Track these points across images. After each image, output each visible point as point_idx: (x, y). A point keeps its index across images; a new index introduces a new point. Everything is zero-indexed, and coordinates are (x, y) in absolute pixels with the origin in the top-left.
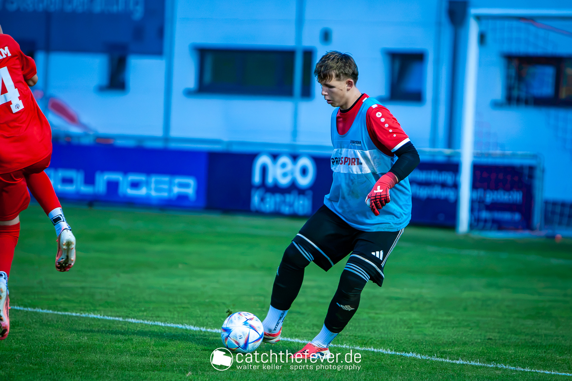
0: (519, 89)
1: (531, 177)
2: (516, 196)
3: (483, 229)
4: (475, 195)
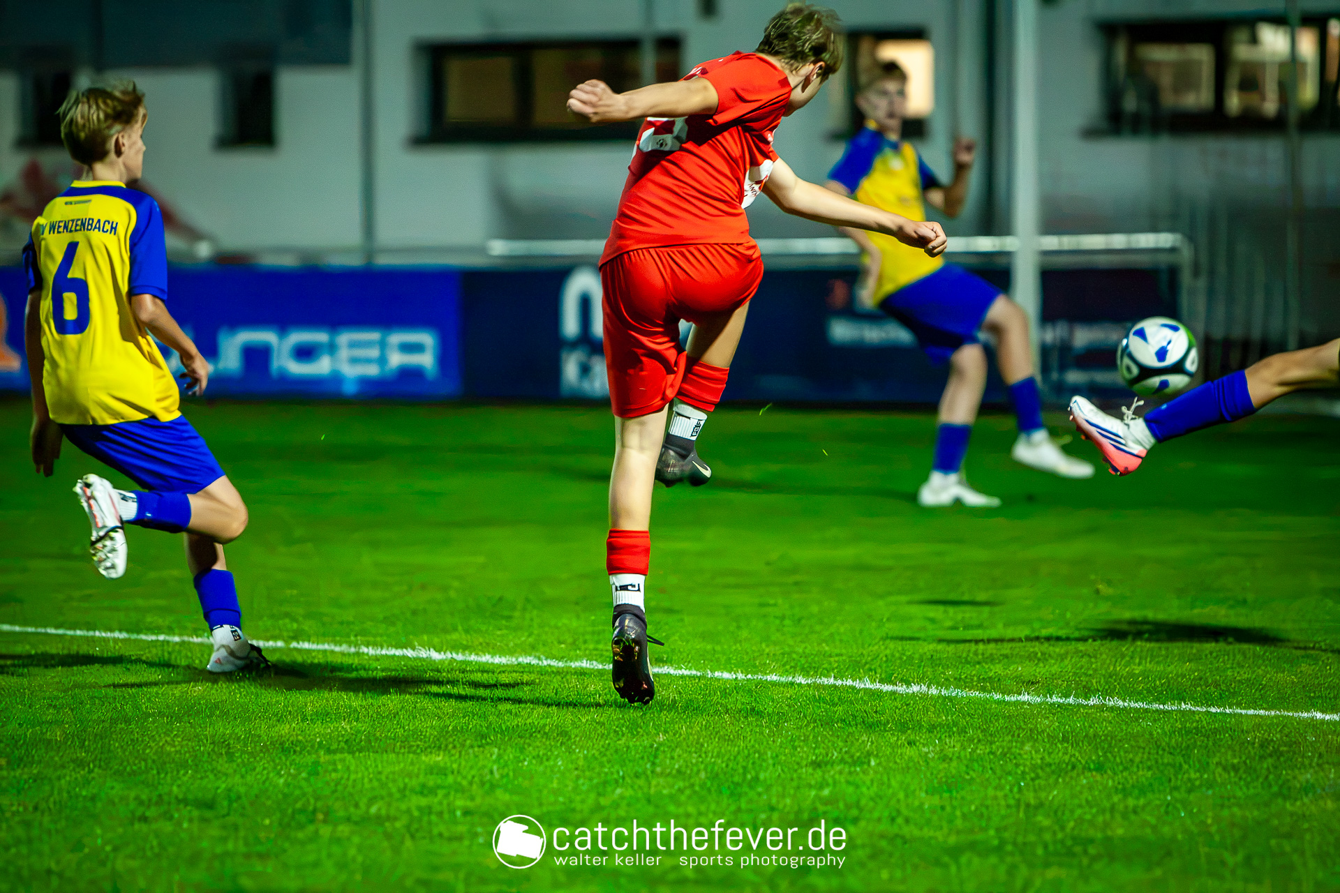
4: (1050, 336)
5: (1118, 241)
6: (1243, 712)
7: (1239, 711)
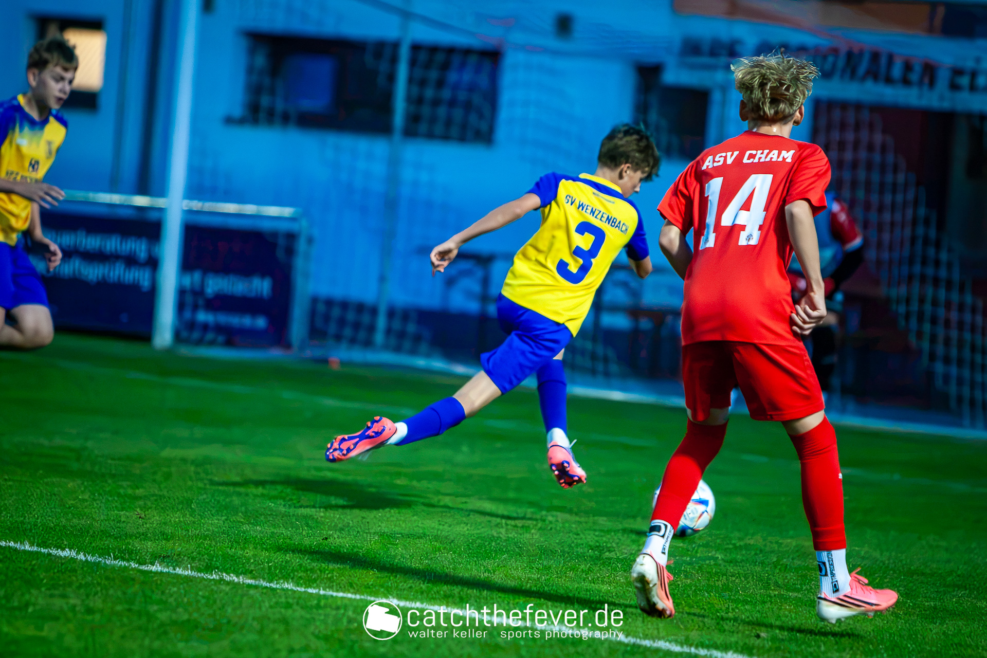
0: (272, 92)
1: (290, 251)
2: (262, 286)
3: (199, 342)
4: (187, 281)
5: (250, 209)
6: (335, 594)
7: (331, 593)
